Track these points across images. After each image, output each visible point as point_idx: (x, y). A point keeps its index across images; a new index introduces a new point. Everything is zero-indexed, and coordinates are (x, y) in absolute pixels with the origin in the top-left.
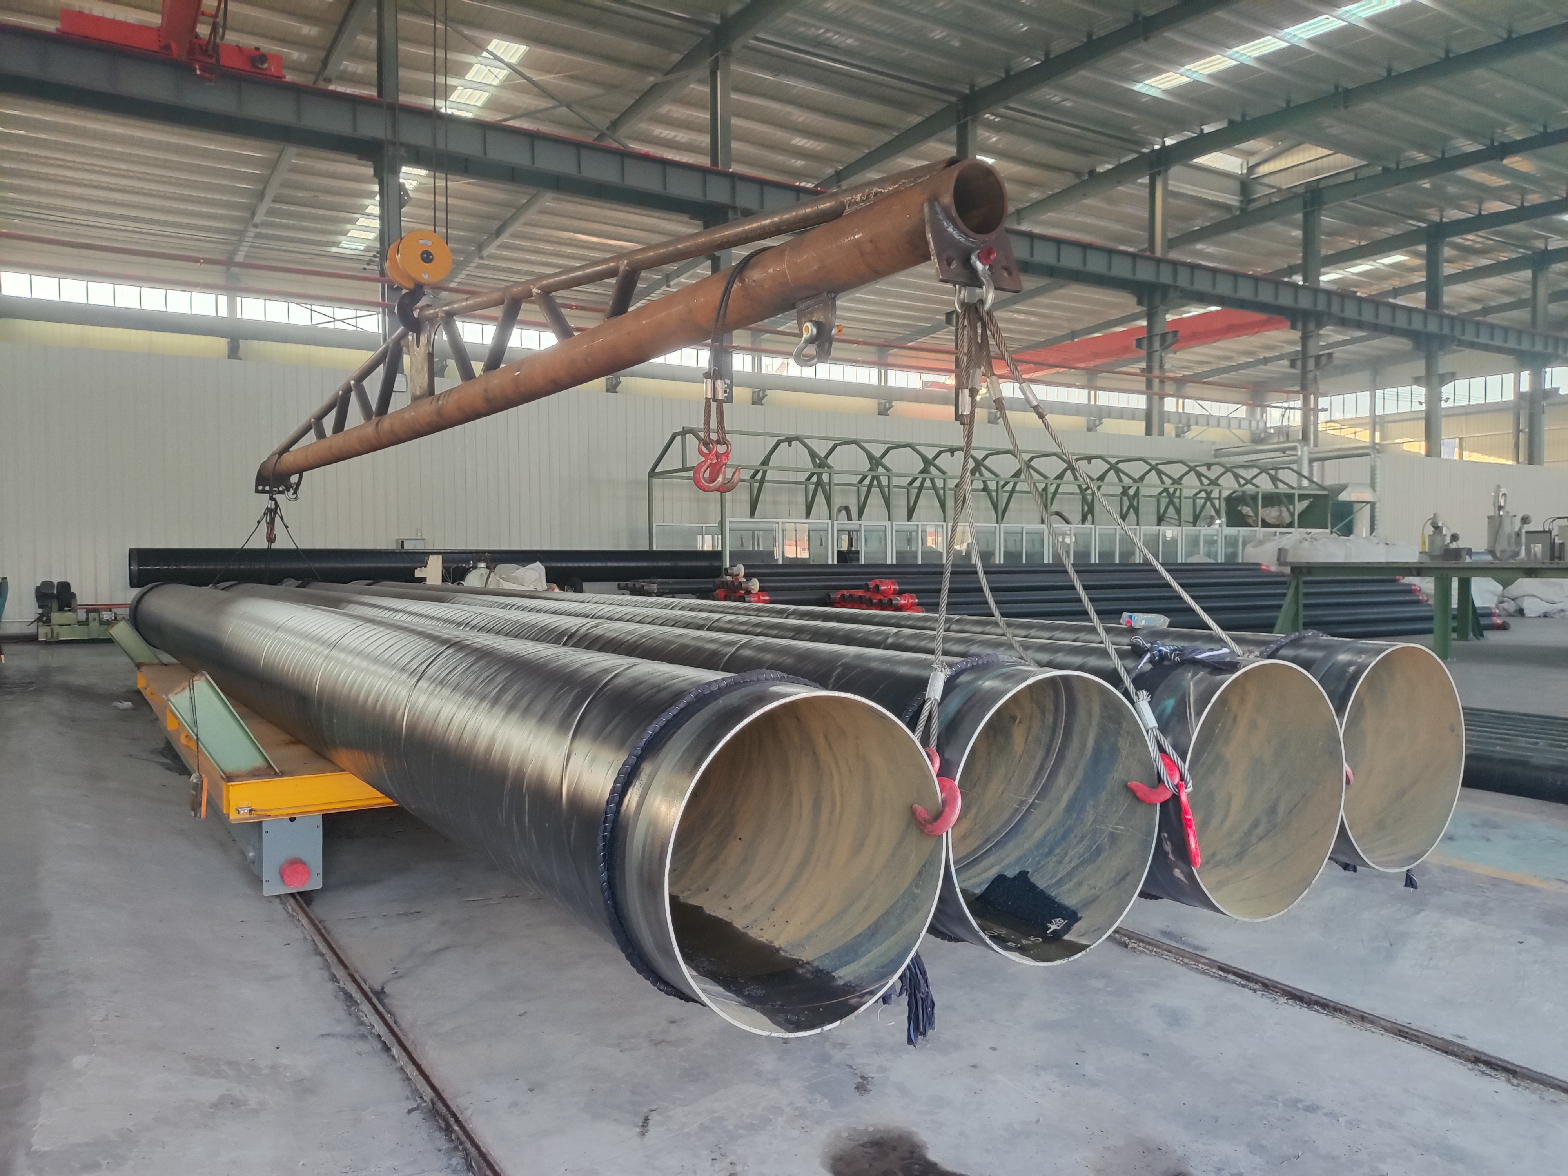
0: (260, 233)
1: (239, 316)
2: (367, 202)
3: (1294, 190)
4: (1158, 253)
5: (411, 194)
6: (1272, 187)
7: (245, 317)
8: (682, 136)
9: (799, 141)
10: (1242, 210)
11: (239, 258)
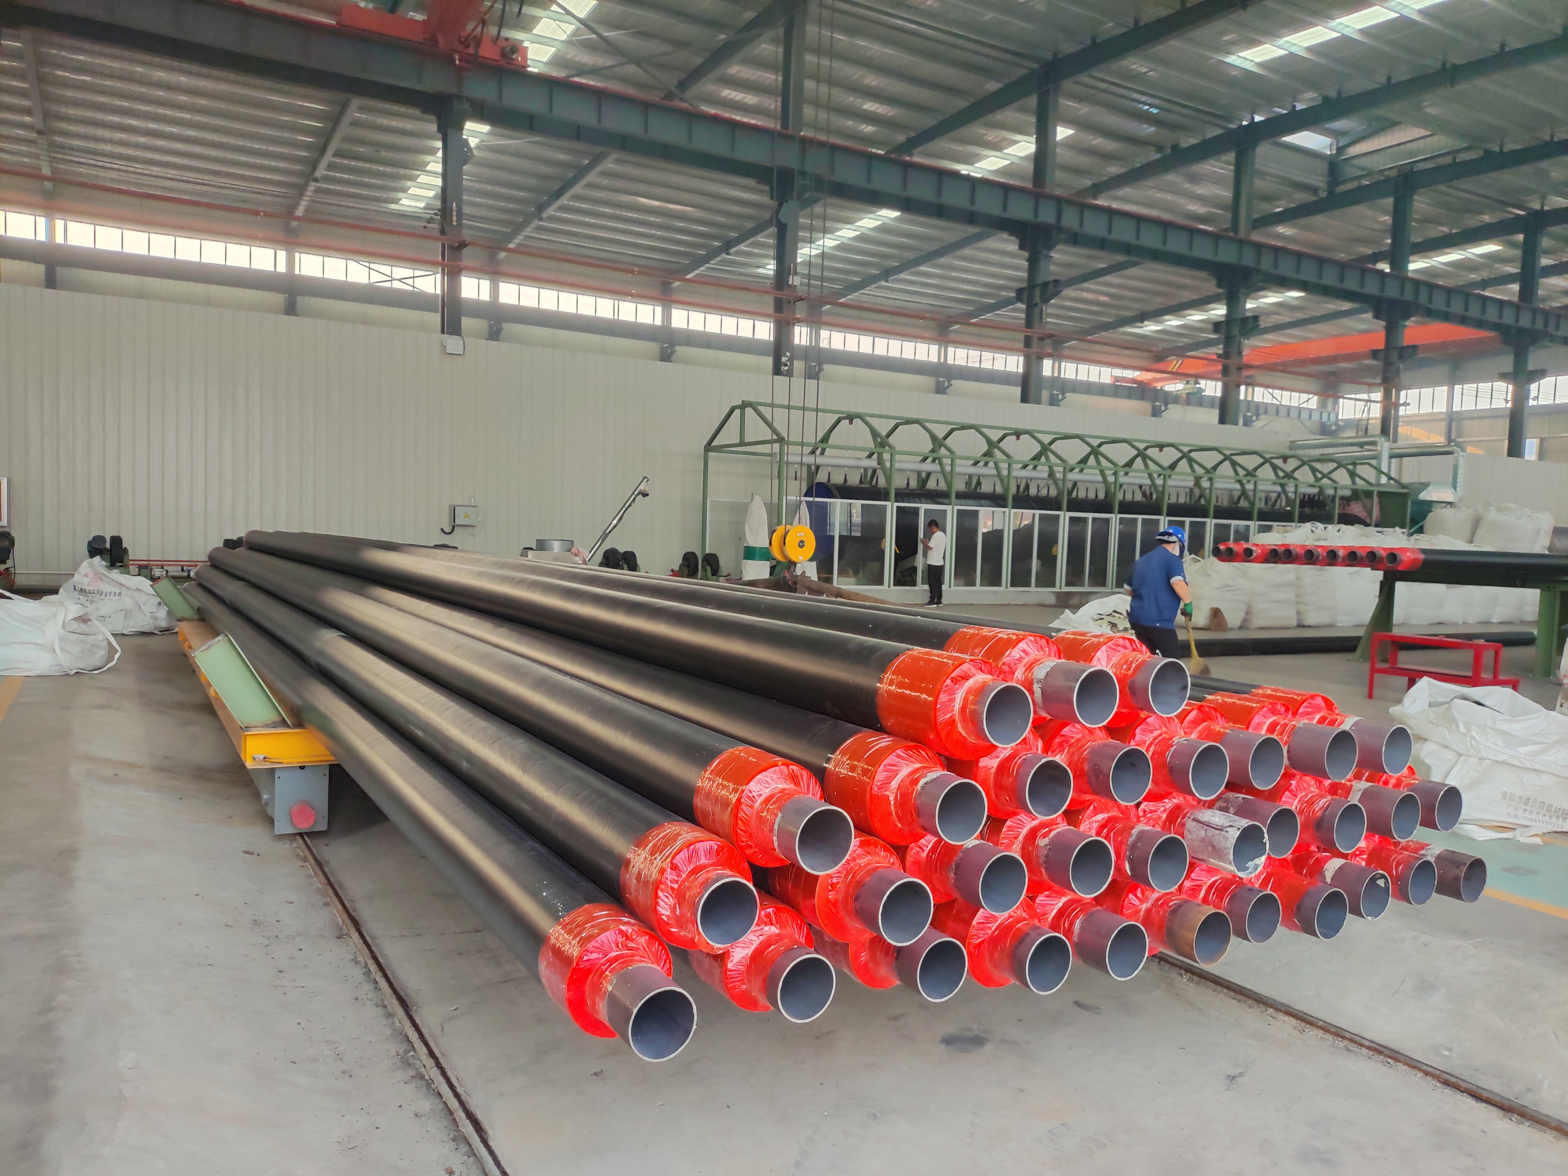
0: (319, 187)
1: (297, 272)
2: (428, 158)
3: (1387, 173)
4: (1242, 235)
5: (475, 152)
6: (1362, 169)
7: (302, 273)
8: (750, 99)
9: (870, 106)
10: (1331, 192)
11: (300, 212)
